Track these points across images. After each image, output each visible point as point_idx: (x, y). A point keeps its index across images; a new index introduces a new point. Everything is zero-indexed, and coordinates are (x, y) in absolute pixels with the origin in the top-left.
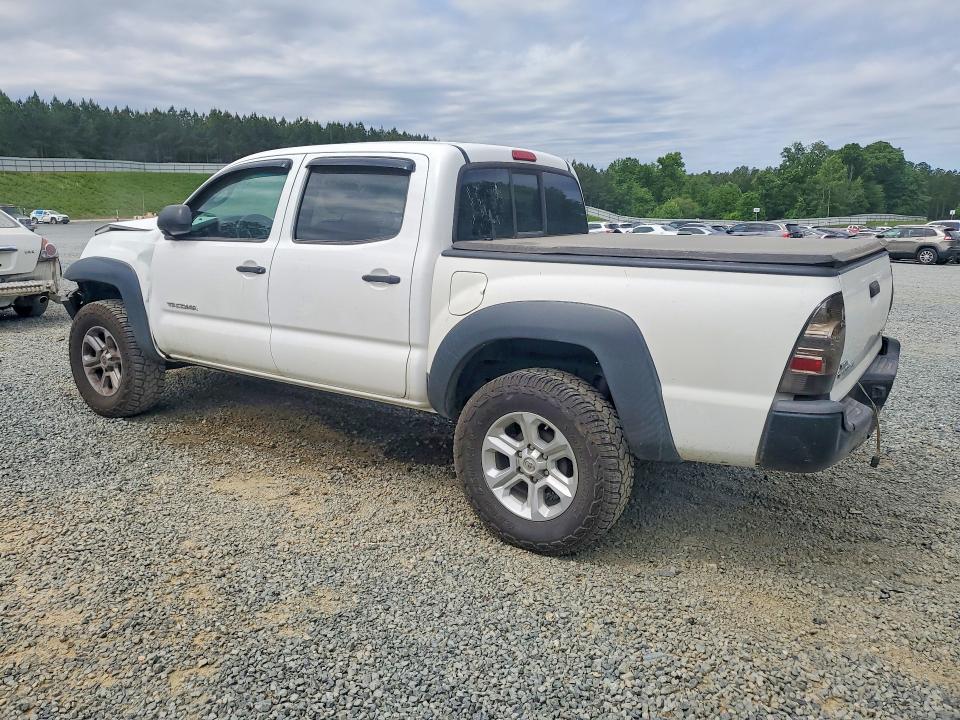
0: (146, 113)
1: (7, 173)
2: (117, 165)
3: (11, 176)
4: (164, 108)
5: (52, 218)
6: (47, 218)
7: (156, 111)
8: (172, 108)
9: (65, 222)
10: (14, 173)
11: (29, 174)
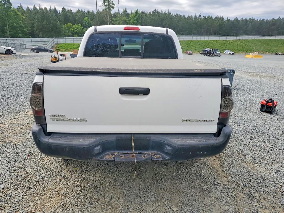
0: (270, 20)
1: (224, 40)
2: (255, 37)
3: (224, 41)
4: (276, 18)
5: (230, 53)
6: (228, 53)
7: (273, 19)
8: (279, 17)
9: (233, 54)
10: (225, 40)
11: (229, 40)
